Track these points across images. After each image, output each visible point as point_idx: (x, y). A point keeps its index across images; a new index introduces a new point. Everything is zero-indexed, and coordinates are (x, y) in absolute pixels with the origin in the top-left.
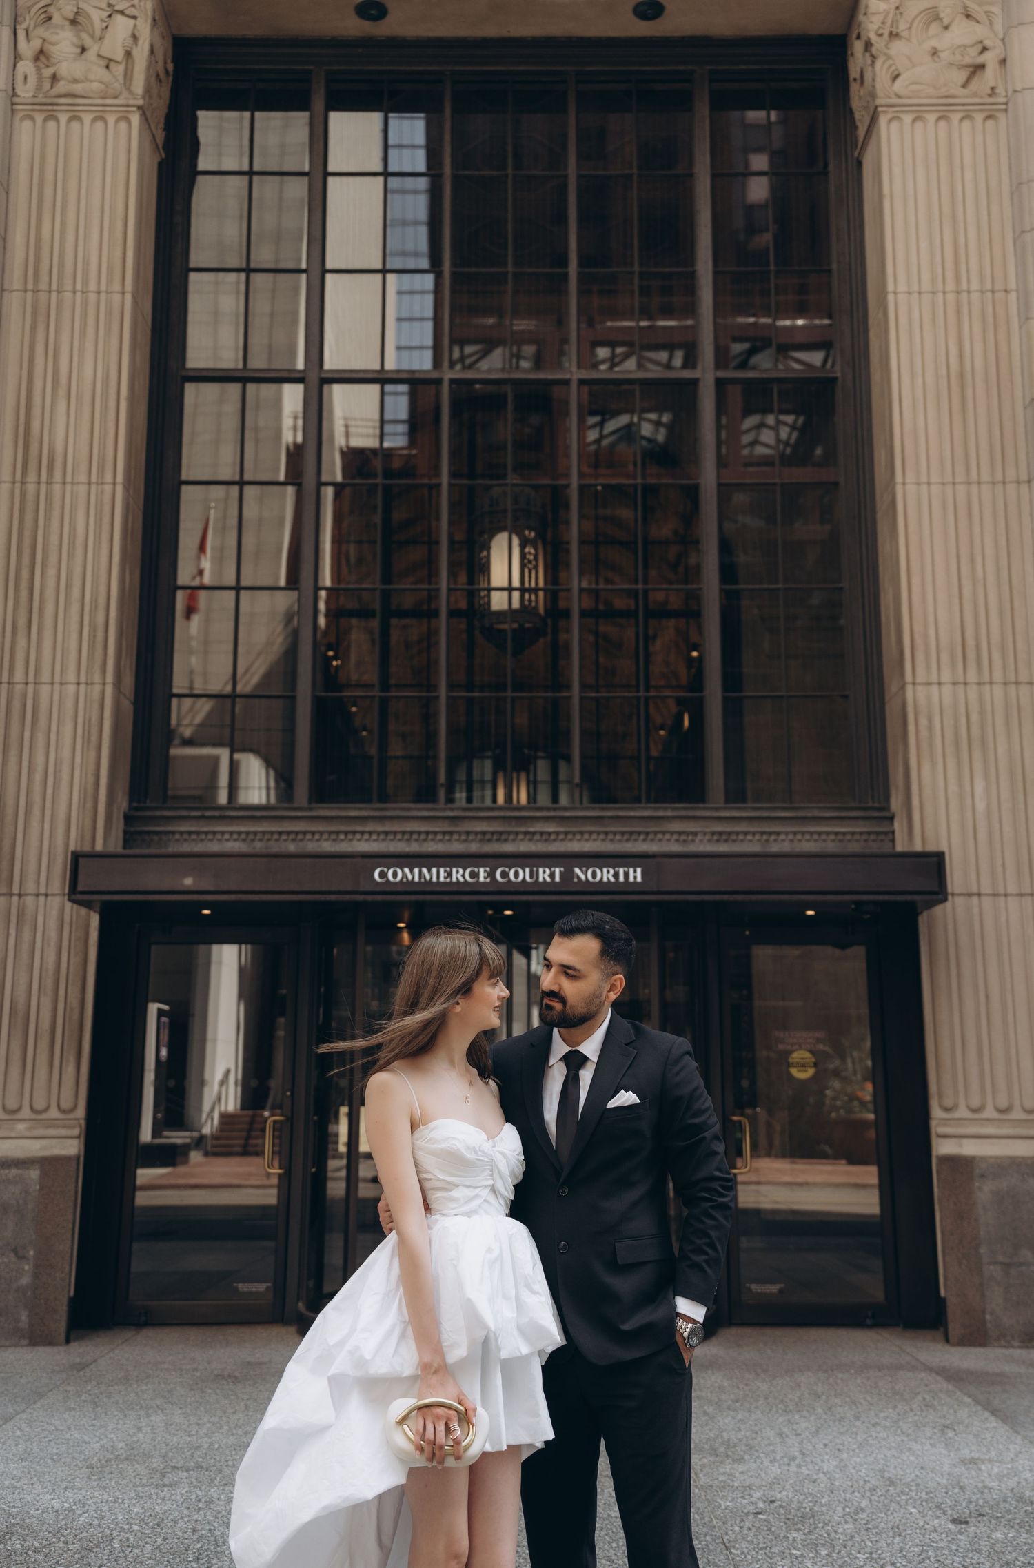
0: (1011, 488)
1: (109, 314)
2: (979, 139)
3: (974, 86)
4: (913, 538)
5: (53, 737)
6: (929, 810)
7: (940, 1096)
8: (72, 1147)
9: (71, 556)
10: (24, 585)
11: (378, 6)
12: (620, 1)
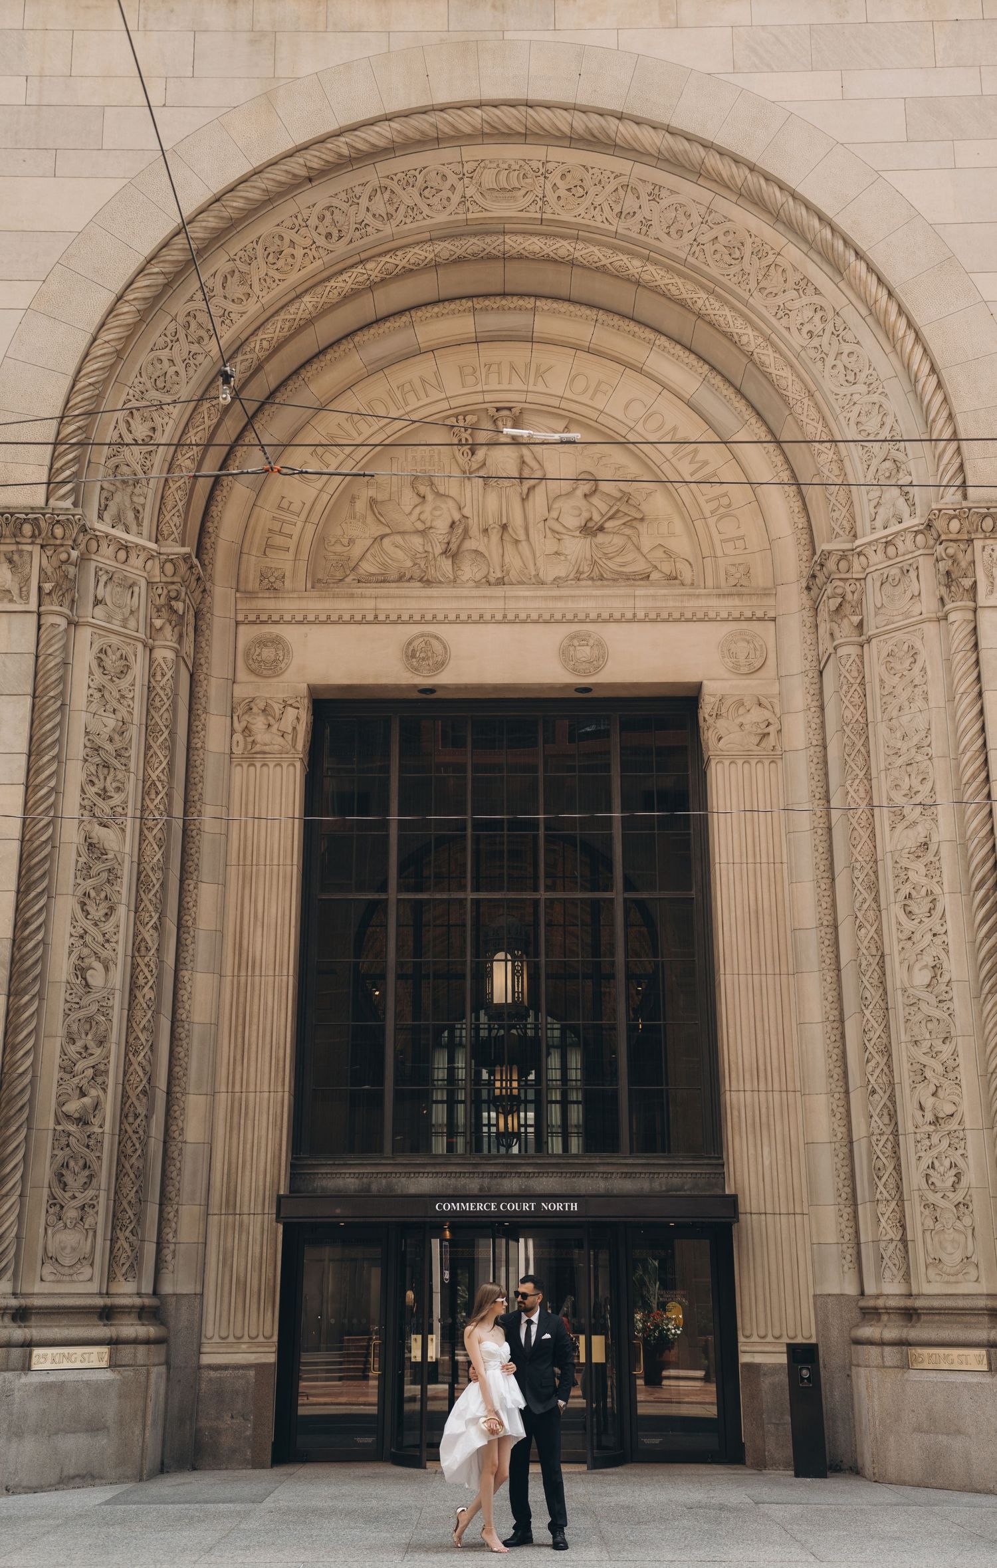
0: (784, 978)
1: (285, 877)
2: (767, 774)
3: (763, 744)
4: (730, 1006)
5: (256, 1123)
6: (738, 1164)
7: (743, 1329)
8: (272, 1358)
9: (265, 1018)
10: (240, 1035)
11: (431, 690)
12: (567, 686)
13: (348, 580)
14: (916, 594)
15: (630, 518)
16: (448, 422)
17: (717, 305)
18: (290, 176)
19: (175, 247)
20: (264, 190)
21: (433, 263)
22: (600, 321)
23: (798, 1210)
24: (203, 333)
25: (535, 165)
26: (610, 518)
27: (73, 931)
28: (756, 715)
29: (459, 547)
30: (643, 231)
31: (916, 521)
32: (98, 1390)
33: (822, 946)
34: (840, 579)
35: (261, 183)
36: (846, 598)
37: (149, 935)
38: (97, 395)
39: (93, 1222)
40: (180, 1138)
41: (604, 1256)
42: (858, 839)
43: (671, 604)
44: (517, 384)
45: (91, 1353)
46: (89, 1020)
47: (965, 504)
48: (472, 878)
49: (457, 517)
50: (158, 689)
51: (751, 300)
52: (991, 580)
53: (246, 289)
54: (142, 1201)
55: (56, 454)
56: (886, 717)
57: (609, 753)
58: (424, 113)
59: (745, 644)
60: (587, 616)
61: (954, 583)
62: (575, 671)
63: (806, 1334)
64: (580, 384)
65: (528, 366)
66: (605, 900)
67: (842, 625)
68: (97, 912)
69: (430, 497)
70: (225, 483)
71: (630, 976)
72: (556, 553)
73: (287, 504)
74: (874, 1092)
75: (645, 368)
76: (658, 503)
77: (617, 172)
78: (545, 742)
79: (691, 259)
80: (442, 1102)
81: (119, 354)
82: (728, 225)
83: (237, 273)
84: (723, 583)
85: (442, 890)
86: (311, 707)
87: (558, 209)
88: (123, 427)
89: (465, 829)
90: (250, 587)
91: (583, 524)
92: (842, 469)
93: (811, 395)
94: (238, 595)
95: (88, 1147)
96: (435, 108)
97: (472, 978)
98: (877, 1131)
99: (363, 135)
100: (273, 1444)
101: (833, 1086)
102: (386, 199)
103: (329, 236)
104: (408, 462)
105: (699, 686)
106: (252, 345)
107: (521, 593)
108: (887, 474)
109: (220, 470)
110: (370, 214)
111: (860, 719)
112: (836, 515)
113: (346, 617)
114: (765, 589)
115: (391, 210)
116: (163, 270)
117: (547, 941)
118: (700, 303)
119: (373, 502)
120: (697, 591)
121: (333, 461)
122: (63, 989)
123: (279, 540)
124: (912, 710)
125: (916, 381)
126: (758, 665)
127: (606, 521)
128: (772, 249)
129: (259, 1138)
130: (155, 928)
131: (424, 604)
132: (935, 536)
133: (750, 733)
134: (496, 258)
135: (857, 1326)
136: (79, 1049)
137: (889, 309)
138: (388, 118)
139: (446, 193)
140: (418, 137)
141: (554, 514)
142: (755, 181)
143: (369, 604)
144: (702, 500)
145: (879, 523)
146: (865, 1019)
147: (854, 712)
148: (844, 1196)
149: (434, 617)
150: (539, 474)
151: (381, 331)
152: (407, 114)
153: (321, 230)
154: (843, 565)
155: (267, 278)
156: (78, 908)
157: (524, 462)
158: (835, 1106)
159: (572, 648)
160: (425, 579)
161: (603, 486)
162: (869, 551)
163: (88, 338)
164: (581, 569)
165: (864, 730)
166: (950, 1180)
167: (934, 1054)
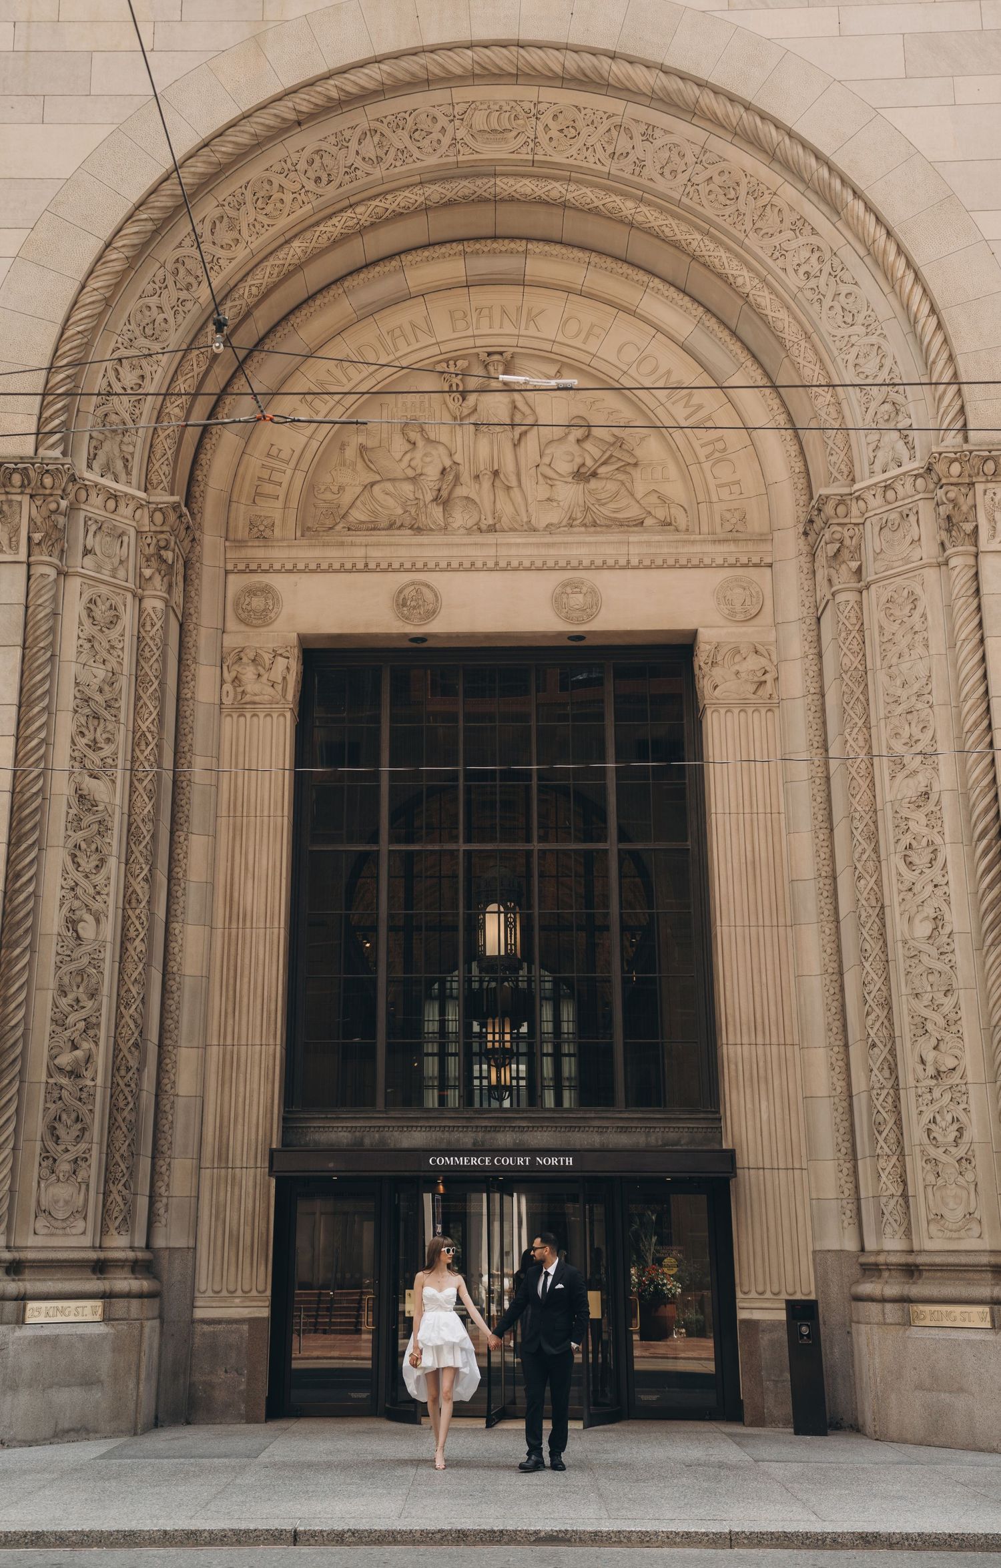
0: (782, 929)
1: (275, 829)
2: (764, 723)
3: (760, 692)
4: (727, 959)
5: (248, 1079)
6: (735, 1119)
7: (742, 1285)
8: (265, 1313)
9: (256, 970)
10: (231, 988)
11: (421, 639)
12: (560, 634)
13: (338, 528)
14: (916, 538)
15: (623, 463)
16: (439, 368)
17: (712, 246)
18: (279, 120)
19: (163, 193)
20: (252, 135)
21: (424, 206)
22: (593, 263)
23: (797, 1165)
24: (191, 279)
25: (526, 106)
26: (603, 464)
27: (64, 883)
28: (753, 663)
29: (450, 493)
30: (637, 172)
31: (916, 465)
32: (92, 1344)
33: (821, 897)
34: (838, 524)
35: (250, 127)
36: (845, 543)
37: (140, 887)
38: (86, 343)
39: (86, 1175)
40: (172, 1092)
41: (599, 1210)
42: (857, 789)
43: (665, 550)
44: (509, 329)
45: (84, 1307)
46: (81, 972)
47: (966, 447)
48: (464, 828)
49: (448, 463)
50: (148, 640)
51: (746, 241)
52: (993, 524)
53: (235, 234)
54: (134, 1155)
55: (45, 403)
56: (885, 664)
57: (602, 701)
58: (415, 54)
59: (740, 591)
60: (580, 563)
61: (955, 528)
62: (568, 619)
63: (805, 1290)
64: (573, 327)
65: (519, 309)
66: (598, 851)
67: (840, 571)
68: (88, 864)
69: (420, 443)
70: (214, 431)
71: (624, 928)
72: (549, 499)
73: (277, 451)
74: (874, 1045)
75: (638, 310)
76: (651, 448)
77: (610, 111)
78: (538, 691)
79: (685, 200)
80: (432, 1055)
81: (107, 302)
82: (723, 165)
83: (225, 218)
84: (718, 529)
85: (432, 842)
86: (301, 657)
87: (550, 151)
88: (111, 375)
89: (456, 779)
90: (239, 536)
91: (576, 470)
92: (839, 412)
93: (808, 337)
94: (227, 544)
95: (80, 1100)
96: (426, 49)
97: (465, 929)
98: (877, 1085)
99: (352, 78)
100: (267, 1398)
101: (832, 1039)
102: (376, 143)
103: (318, 180)
104: (397, 409)
105: (694, 634)
106: (241, 292)
107: (513, 541)
108: (886, 417)
109: (208, 419)
110: (359, 158)
111: (859, 666)
112: (833, 459)
113: (336, 566)
114: (761, 535)
115: (381, 153)
116: (152, 216)
117: (540, 891)
118: (694, 244)
119: (362, 449)
120: (692, 537)
121: (323, 408)
122: (55, 941)
123: (268, 488)
124: (913, 657)
125: (916, 322)
126: (754, 612)
127: (599, 467)
128: (768, 189)
129: (251, 1091)
130: (146, 880)
131: (416, 552)
132: (936, 479)
133: (746, 681)
134: (487, 200)
135: (857, 1282)
136: (70, 1002)
137: (888, 248)
138: (378, 60)
139: (436, 136)
140: (408, 79)
141: (546, 460)
142: (748, 119)
143: (359, 552)
144: (696, 444)
145: (877, 467)
146: (865, 972)
147: (853, 659)
148: (844, 1151)
149: (425, 565)
150: (530, 421)
151: (370, 276)
152: (397, 56)
153: (311, 174)
154: (841, 510)
155: (256, 223)
156: (69, 860)
157: (515, 407)
158: (834, 1060)
159: (564, 596)
160: (416, 526)
161: (596, 432)
162: (868, 496)
163: (77, 285)
164: (574, 516)
165: (863, 678)
166: (952, 1135)
167: (935, 1007)
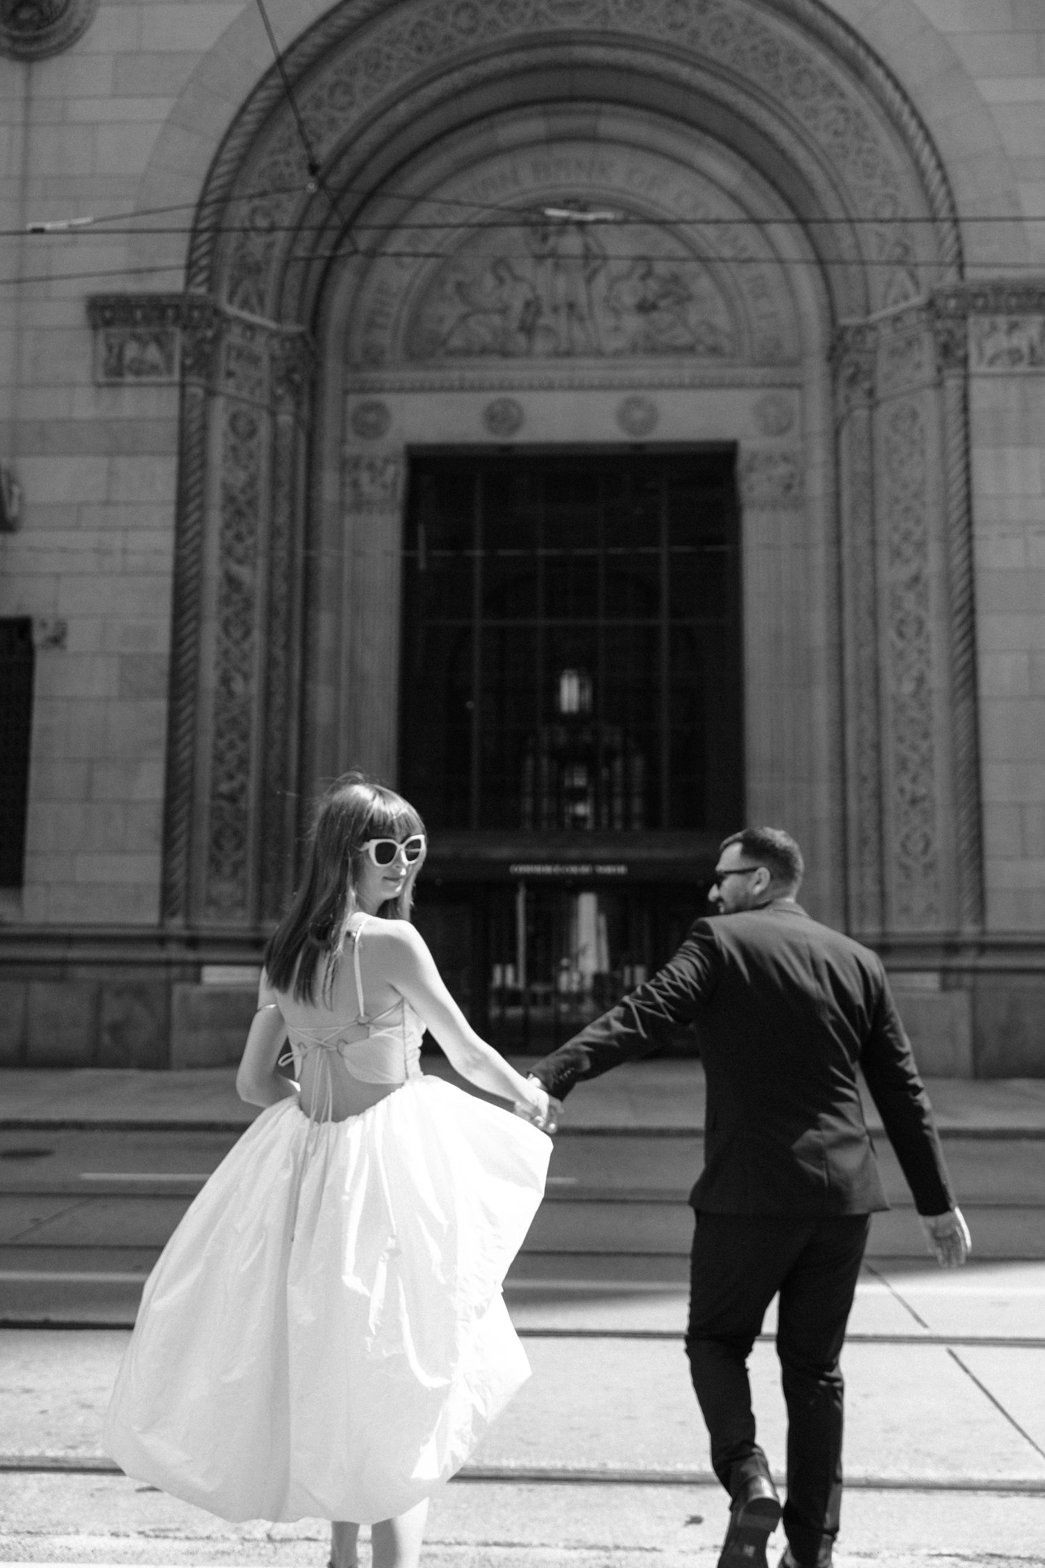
2: (790, 520)
3: (787, 494)
11: (508, 448)
12: (623, 444)
13: (439, 353)
14: (918, 363)
17: (756, 107)
21: (512, 71)
22: (654, 121)
26: (662, 298)
27: (218, 649)
28: (782, 470)
29: (533, 323)
30: (692, 40)
31: (920, 300)
33: (831, 665)
34: (856, 350)
36: (860, 367)
37: (279, 653)
39: (244, 875)
42: (863, 572)
43: (713, 372)
44: (582, 180)
45: (246, 972)
46: (235, 720)
47: (962, 283)
48: (544, 608)
49: (531, 297)
50: (281, 448)
51: (786, 103)
52: (981, 351)
53: (350, 98)
56: (890, 470)
57: (659, 506)
59: (775, 408)
60: (642, 383)
61: (950, 354)
62: (631, 431)
64: (638, 178)
65: (592, 163)
66: (653, 626)
67: (856, 391)
68: (237, 633)
69: (509, 280)
72: (616, 329)
73: (387, 286)
74: (866, 780)
75: (693, 164)
76: (703, 285)
79: (733, 65)
81: (243, 159)
82: (766, 34)
83: (341, 84)
84: (757, 354)
85: (518, 618)
86: (408, 463)
89: (537, 567)
90: (356, 361)
91: (639, 303)
93: (837, 190)
94: (346, 367)
95: (237, 819)
97: (544, 691)
101: (834, 774)
102: (469, 14)
105: (736, 444)
106: (356, 149)
107: (585, 364)
110: (455, 28)
112: (852, 292)
113: (438, 386)
114: (794, 360)
115: (474, 23)
116: (279, 83)
118: (743, 106)
120: (736, 361)
122: (213, 696)
123: (379, 319)
124: (912, 464)
125: (924, 175)
126: (784, 425)
127: (659, 300)
128: (804, 57)
130: (284, 648)
131: (503, 373)
132: (935, 312)
133: (778, 483)
134: (564, 67)
136: (227, 743)
137: (904, 111)
143: (457, 374)
144: (740, 283)
145: (890, 301)
146: (862, 721)
147: (864, 465)
148: (838, 860)
149: (511, 384)
154: (859, 339)
156: (221, 630)
158: (835, 793)
159: (628, 412)
160: (504, 351)
162: (881, 326)
163: (218, 144)
164: (637, 342)
165: (871, 481)
166: (921, 846)
167: (914, 748)
